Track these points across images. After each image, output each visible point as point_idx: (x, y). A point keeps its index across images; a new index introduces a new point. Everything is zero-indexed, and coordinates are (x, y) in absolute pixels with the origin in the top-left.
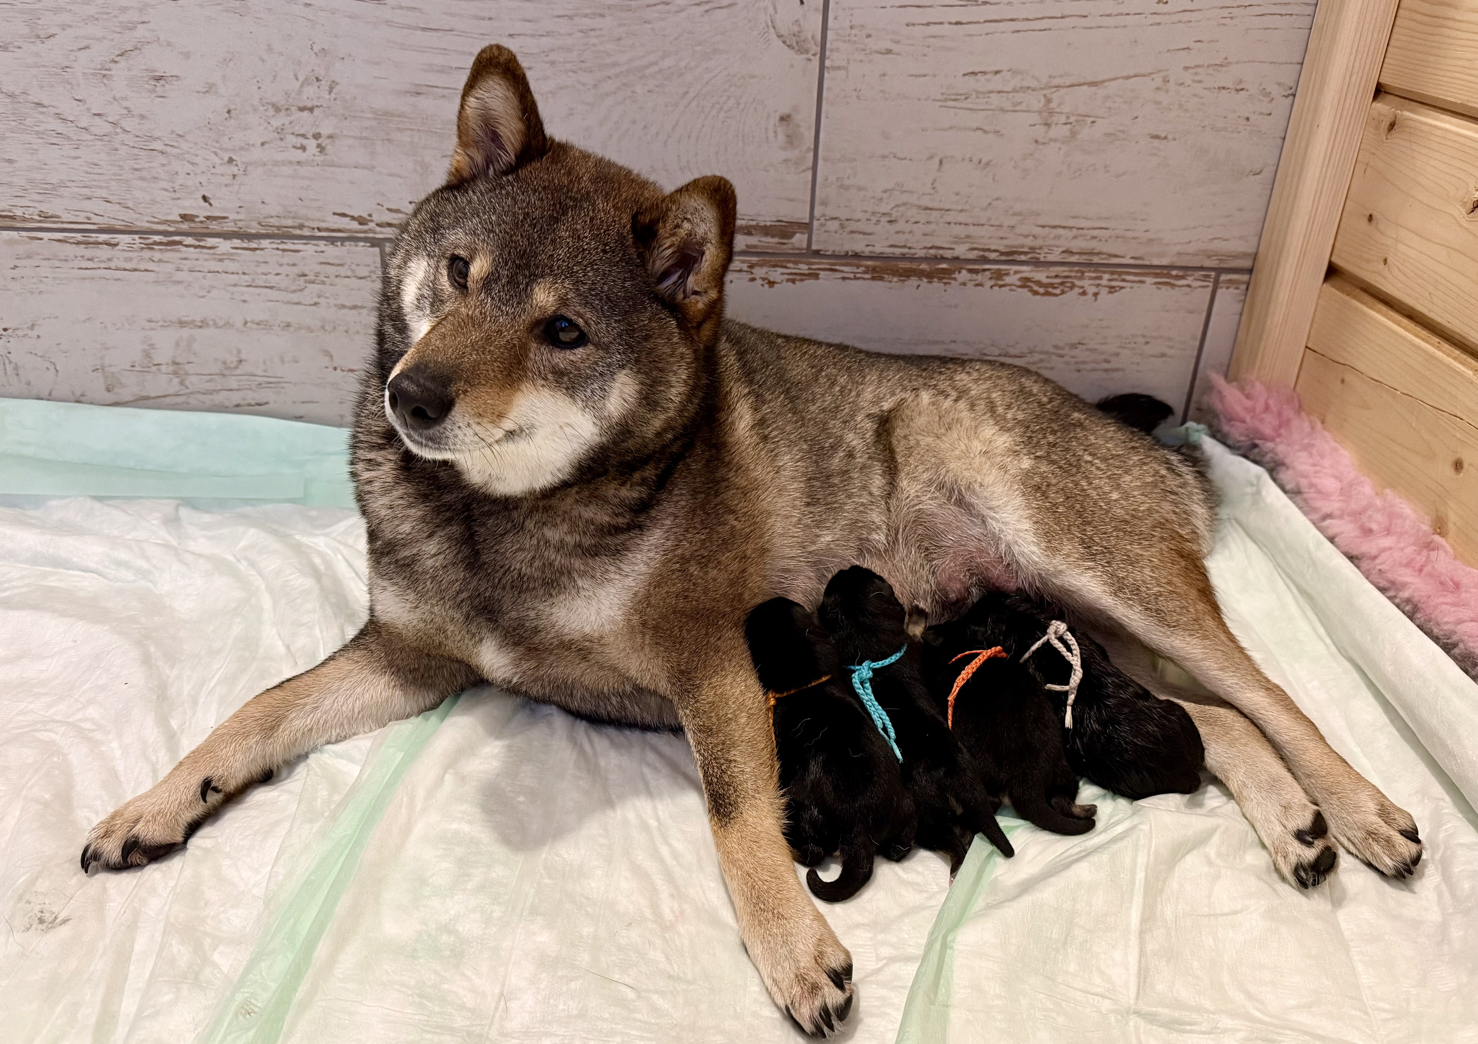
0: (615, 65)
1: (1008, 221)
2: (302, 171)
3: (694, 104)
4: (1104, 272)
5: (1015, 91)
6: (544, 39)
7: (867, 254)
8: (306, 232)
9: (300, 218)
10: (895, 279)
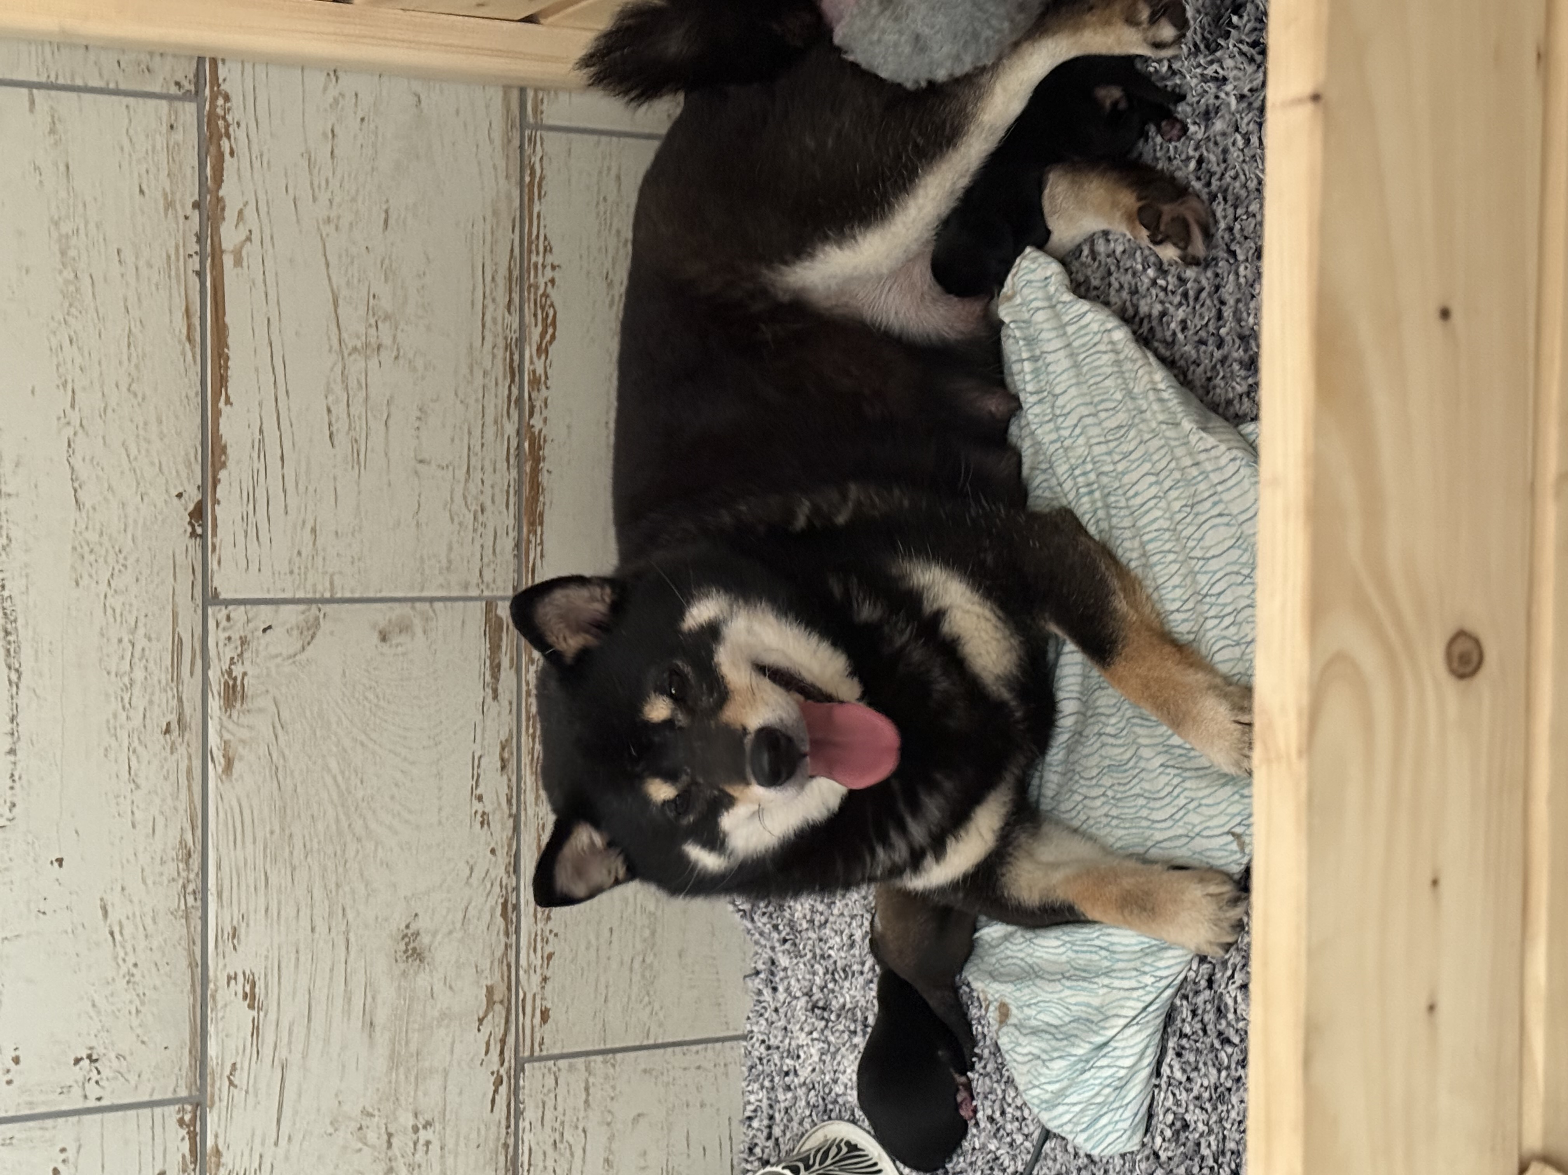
0: (338, 821)
1: (479, 380)
2: (450, 1144)
3: (374, 736)
4: (529, 261)
5: (347, 388)
6: (315, 896)
7: (516, 533)
8: (511, 1141)
9: (497, 1148)
10: (541, 499)
